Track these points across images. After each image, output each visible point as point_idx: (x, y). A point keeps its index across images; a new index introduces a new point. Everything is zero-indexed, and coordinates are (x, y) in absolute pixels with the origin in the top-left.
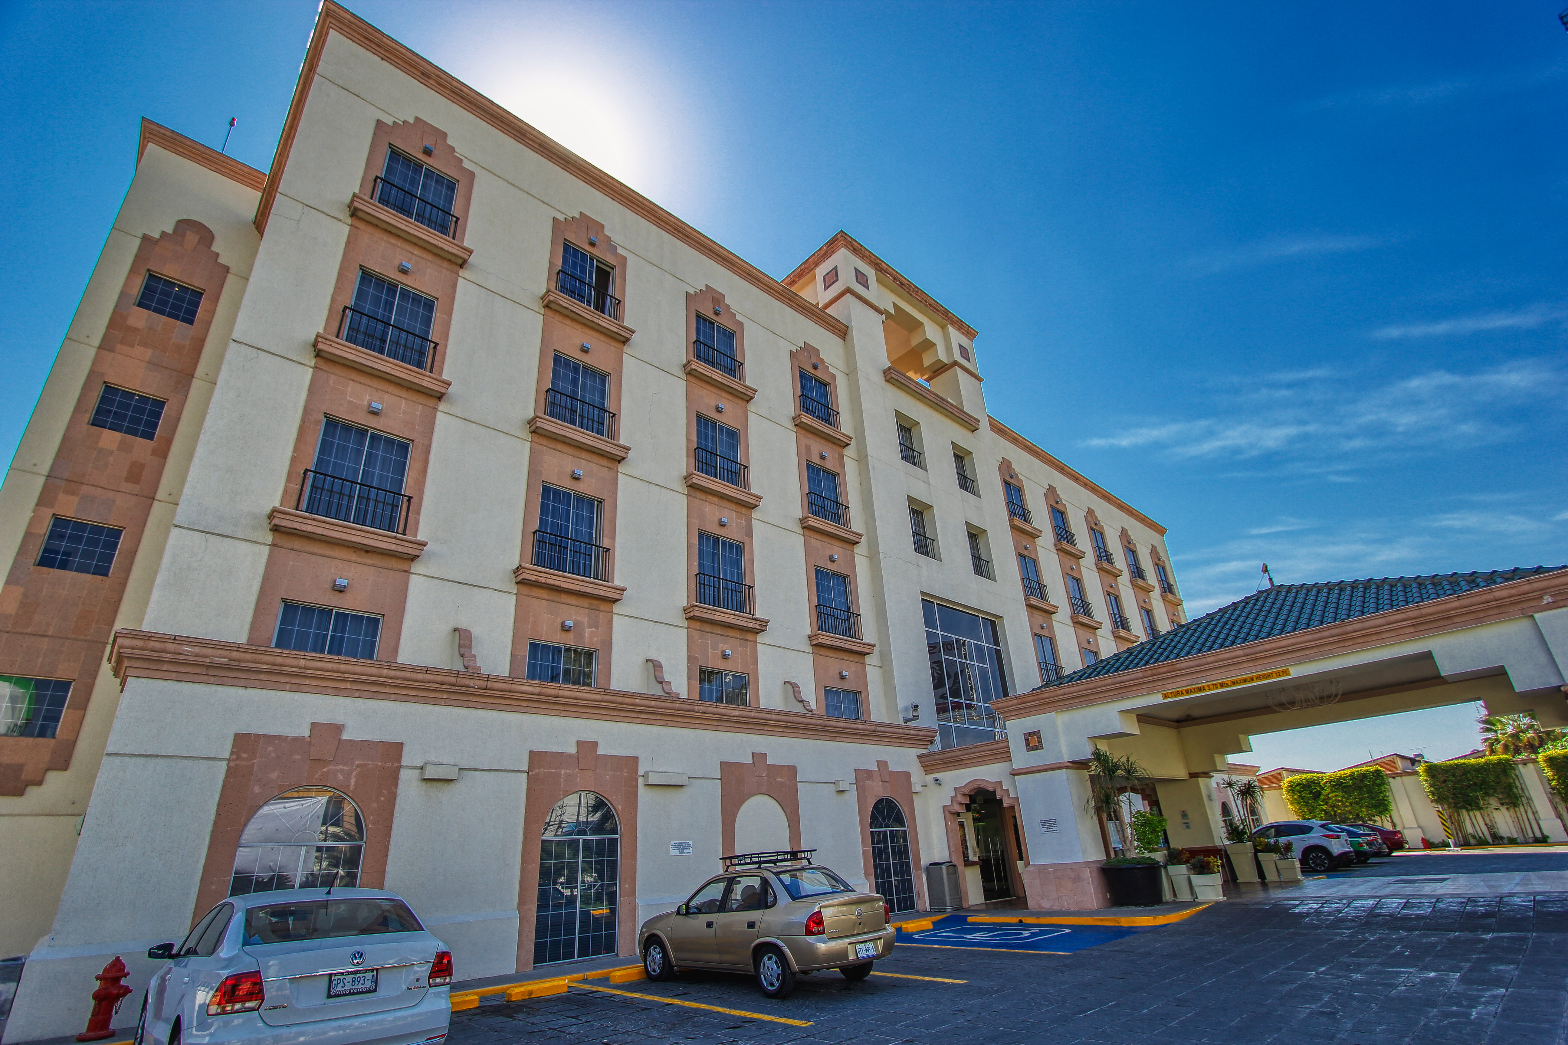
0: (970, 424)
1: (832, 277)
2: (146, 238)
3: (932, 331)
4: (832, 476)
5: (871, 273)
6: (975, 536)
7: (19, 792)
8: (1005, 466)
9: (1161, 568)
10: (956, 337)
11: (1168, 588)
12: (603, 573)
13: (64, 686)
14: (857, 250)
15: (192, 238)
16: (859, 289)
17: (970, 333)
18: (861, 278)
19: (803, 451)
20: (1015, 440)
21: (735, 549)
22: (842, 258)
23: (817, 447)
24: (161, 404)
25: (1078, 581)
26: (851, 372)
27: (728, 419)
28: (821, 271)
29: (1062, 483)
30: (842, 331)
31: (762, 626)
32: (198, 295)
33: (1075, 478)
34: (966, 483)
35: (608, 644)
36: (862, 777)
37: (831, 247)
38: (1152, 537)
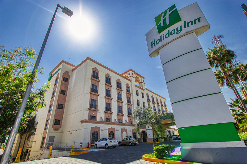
0: (144, 90)
1: (129, 74)
2: (63, 73)
3: (140, 78)
4: (130, 98)
5: (133, 73)
6: (144, 103)
7: (58, 130)
8: (147, 94)
9: (165, 104)
10: (142, 79)
11: (165, 106)
12: (111, 111)
13: (60, 120)
14: (132, 71)
15: (67, 73)
16: (132, 76)
17: (144, 78)
18: (133, 74)
19: (127, 96)
20: (148, 90)
21: (121, 107)
22: (131, 72)
23: (128, 95)
24: (65, 91)
25: (155, 107)
26: (132, 86)
27: (120, 93)
28: (128, 73)
29: (154, 95)
30: (130, 81)
31: (124, 115)
32: (68, 79)
33: (155, 94)
34: (143, 97)
35: (111, 117)
36: (133, 130)
37: (129, 70)
38: (164, 100)
